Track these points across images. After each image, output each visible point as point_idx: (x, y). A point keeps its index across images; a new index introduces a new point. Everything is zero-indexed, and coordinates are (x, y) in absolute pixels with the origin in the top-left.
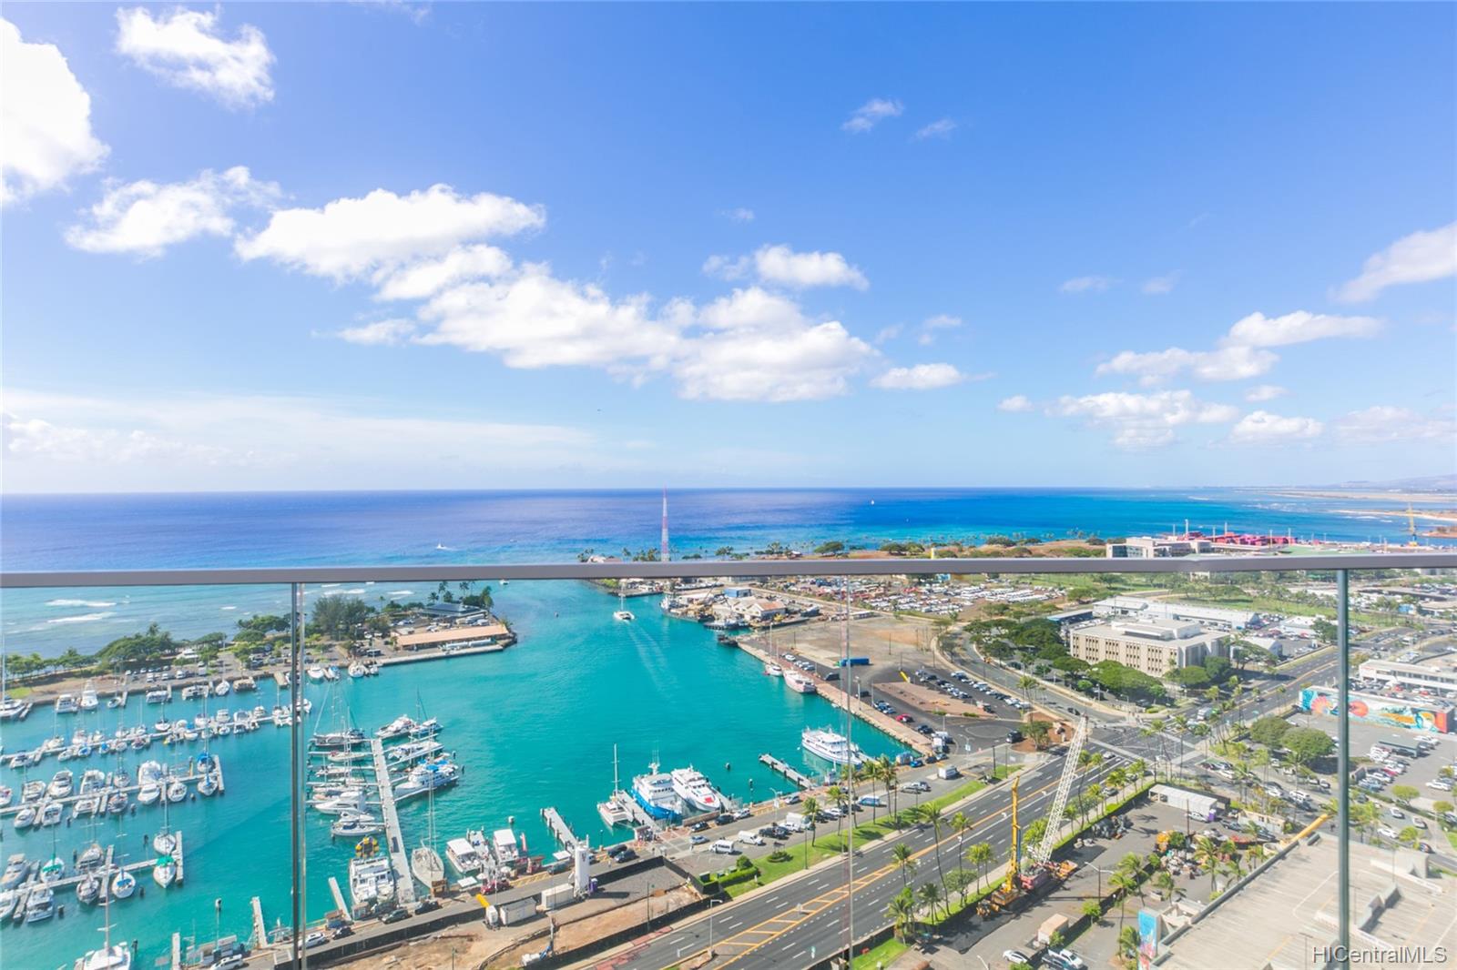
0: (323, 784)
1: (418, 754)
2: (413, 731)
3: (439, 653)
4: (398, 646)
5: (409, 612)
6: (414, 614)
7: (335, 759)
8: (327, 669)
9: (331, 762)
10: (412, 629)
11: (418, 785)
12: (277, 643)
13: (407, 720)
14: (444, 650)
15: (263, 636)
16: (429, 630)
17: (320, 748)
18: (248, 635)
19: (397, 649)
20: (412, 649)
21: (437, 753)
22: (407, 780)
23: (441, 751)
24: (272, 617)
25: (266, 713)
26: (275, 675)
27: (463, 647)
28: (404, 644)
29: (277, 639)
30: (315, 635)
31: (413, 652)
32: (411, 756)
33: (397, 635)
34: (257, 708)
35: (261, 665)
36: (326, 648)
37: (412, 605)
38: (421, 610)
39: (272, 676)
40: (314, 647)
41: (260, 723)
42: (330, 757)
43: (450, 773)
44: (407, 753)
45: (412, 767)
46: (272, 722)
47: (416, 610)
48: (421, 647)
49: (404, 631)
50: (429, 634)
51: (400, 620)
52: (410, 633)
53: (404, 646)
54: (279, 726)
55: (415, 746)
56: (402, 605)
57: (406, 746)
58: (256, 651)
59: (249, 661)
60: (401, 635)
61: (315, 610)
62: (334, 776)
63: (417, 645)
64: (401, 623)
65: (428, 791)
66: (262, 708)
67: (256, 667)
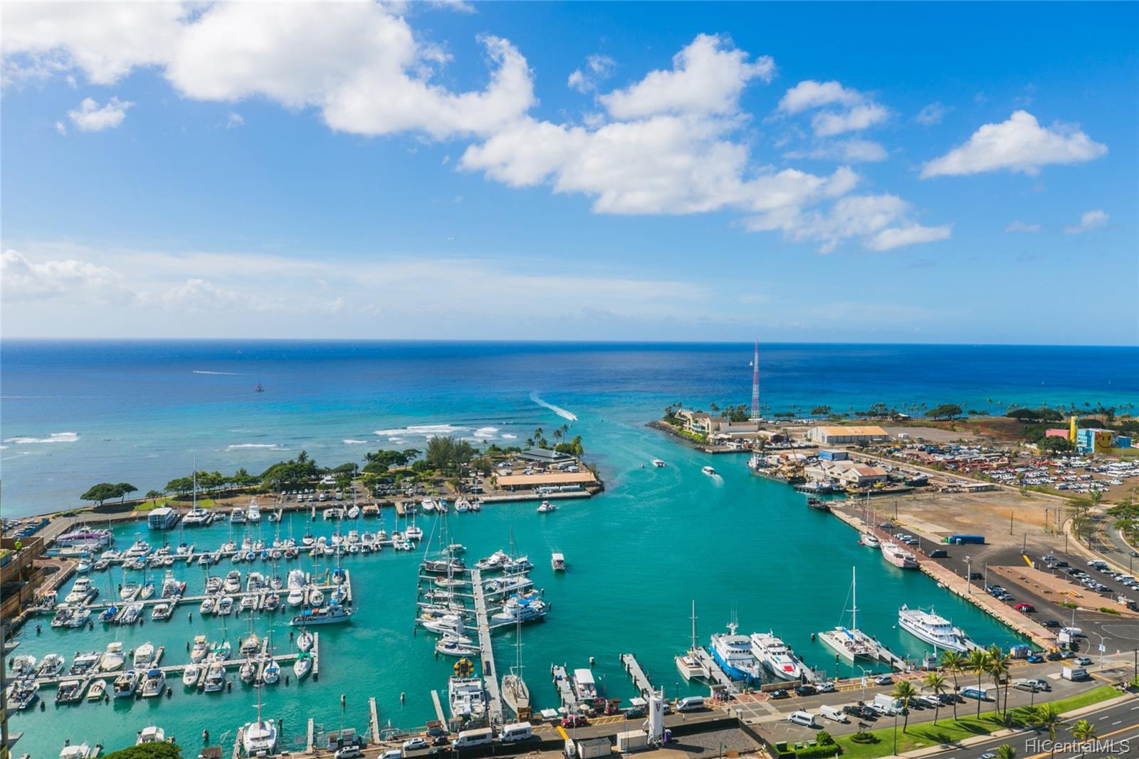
0: (430, 606)
1: (511, 587)
2: (506, 566)
3: (532, 495)
4: (498, 485)
5: (508, 455)
6: (512, 457)
7: (441, 584)
8: (437, 502)
9: (438, 586)
10: (510, 471)
11: (511, 617)
12: (398, 476)
13: (503, 555)
14: (537, 493)
15: (387, 469)
16: (525, 473)
17: (429, 573)
18: (375, 467)
19: (496, 488)
20: (510, 490)
21: (527, 589)
22: (501, 611)
23: (531, 587)
24: (393, 452)
25: (386, 537)
26: (396, 504)
27: (555, 491)
28: (503, 484)
29: (398, 472)
30: (428, 471)
31: (511, 492)
32: (505, 589)
33: (497, 475)
34: (380, 532)
35: (385, 494)
36: (437, 483)
37: (511, 450)
38: (519, 454)
39: (393, 505)
40: (426, 481)
41: (382, 545)
42: (436, 582)
43: (539, 609)
44: (502, 586)
45: (505, 600)
46: (391, 545)
47: (514, 454)
48: (517, 488)
49: (503, 472)
50: (525, 477)
51: (500, 462)
52: (509, 474)
53: (503, 486)
54: (397, 549)
55: (509, 580)
56: (502, 448)
57: (500, 579)
58: (381, 482)
59: (375, 490)
60: (500, 475)
61: (429, 449)
62: (439, 599)
63: (514, 486)
64: (501, 465)
65: (516, 624)
66: (384, 532)
67: (380, 496)
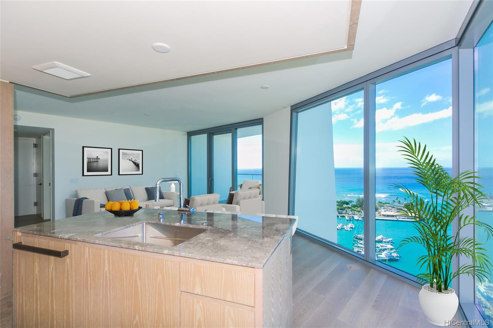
0: (356, 248)
1: (385, 248)
2: (384, 240)
3: (394, 219)
4: (381, 214)
5: (385, 205)
6: (386, 206)
7: (360, 242)
8: (359, 217)
9: (359, 243)
10: (385, 210)
11: (385, 257)
12: (346, 208)
13: (383, 237)
14: (396, 218)
15: (343, 206)
16: (392, 211)
17: (356, 238)
18: (339, 205)
19: (380, 215)
20: (385, 216)
21: (391, 249)
22: (381, 254)
23: (393, 249)
24: (345, 201)
25: (343, 226)
26: (346, 217)
27: (403, 218)
28: (383, 214)
29: (346, 207)
30: (356, 208)
31: (386, 217)
32: (383, 248)
33: (381, 211)
34: (341, 224)
35: (342, 213)
36: (359, 211)
37: (386, 203)
38: (389, 205)
39: (345, 217)
40: (355, 211)
41: (341, 228)
42: (359, 242)
43: (396, 256)
44: (382, 247)
45: (383, 251)
46: (344, 228)
47: (387, 205)
48: (388, 216)
49: (383, 210)
50: (391, 212)
51: (382, 207)
52: (385, 211)
53: (383, 215)
54: (346, 230)
55: (385, 245)
56: (383, 203)
57: (382, 244)
58: (341, 209)
59: (339, 212)
60: (382, 211)
61: (356, 201)
62: (359, 247)
63: (387, 215)
64: (382, 208)
65: (386, 259)
66: (342, 224)
67: (341, 214)
